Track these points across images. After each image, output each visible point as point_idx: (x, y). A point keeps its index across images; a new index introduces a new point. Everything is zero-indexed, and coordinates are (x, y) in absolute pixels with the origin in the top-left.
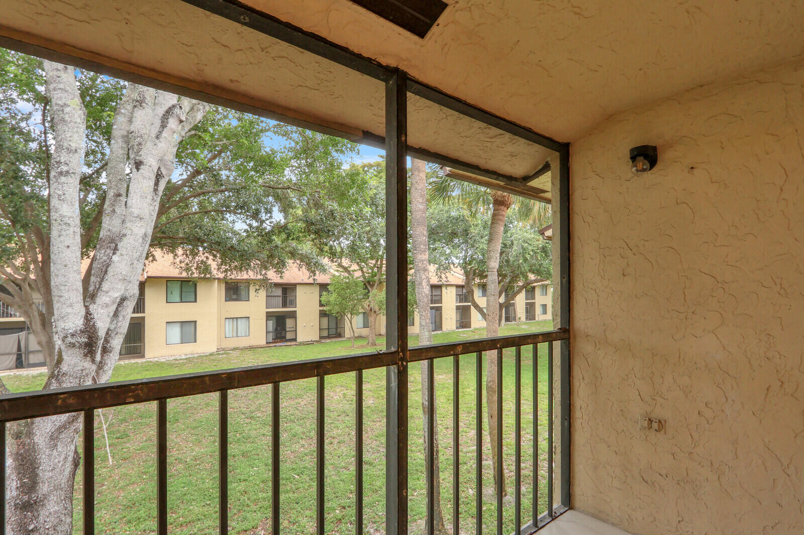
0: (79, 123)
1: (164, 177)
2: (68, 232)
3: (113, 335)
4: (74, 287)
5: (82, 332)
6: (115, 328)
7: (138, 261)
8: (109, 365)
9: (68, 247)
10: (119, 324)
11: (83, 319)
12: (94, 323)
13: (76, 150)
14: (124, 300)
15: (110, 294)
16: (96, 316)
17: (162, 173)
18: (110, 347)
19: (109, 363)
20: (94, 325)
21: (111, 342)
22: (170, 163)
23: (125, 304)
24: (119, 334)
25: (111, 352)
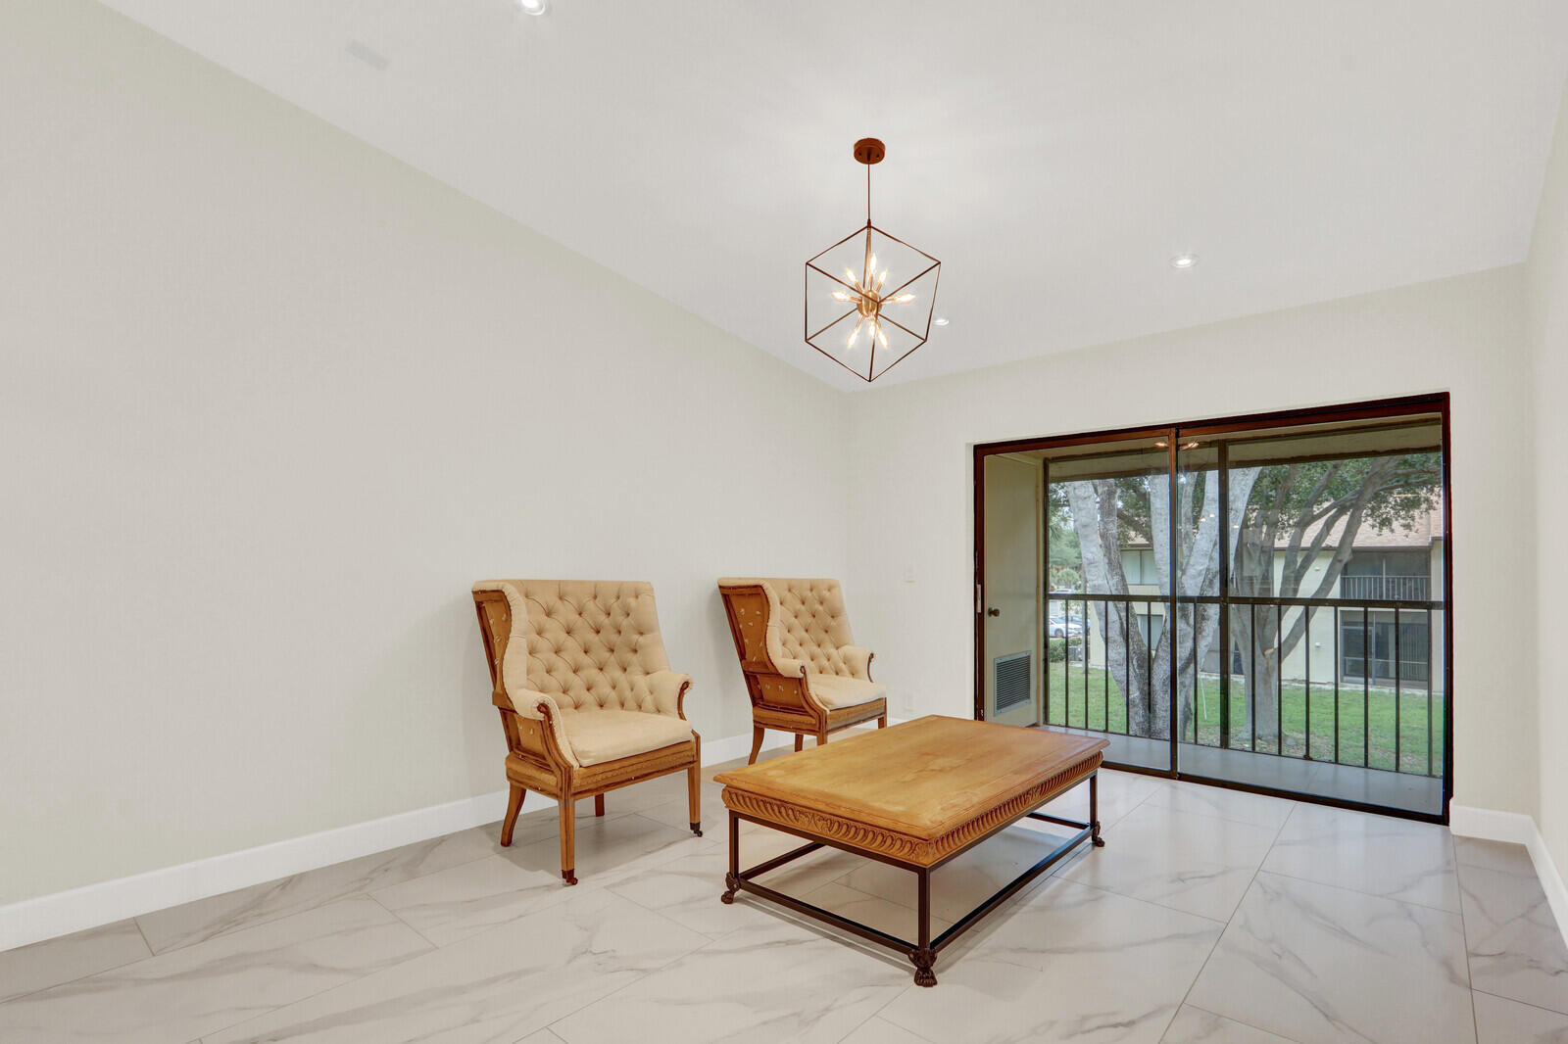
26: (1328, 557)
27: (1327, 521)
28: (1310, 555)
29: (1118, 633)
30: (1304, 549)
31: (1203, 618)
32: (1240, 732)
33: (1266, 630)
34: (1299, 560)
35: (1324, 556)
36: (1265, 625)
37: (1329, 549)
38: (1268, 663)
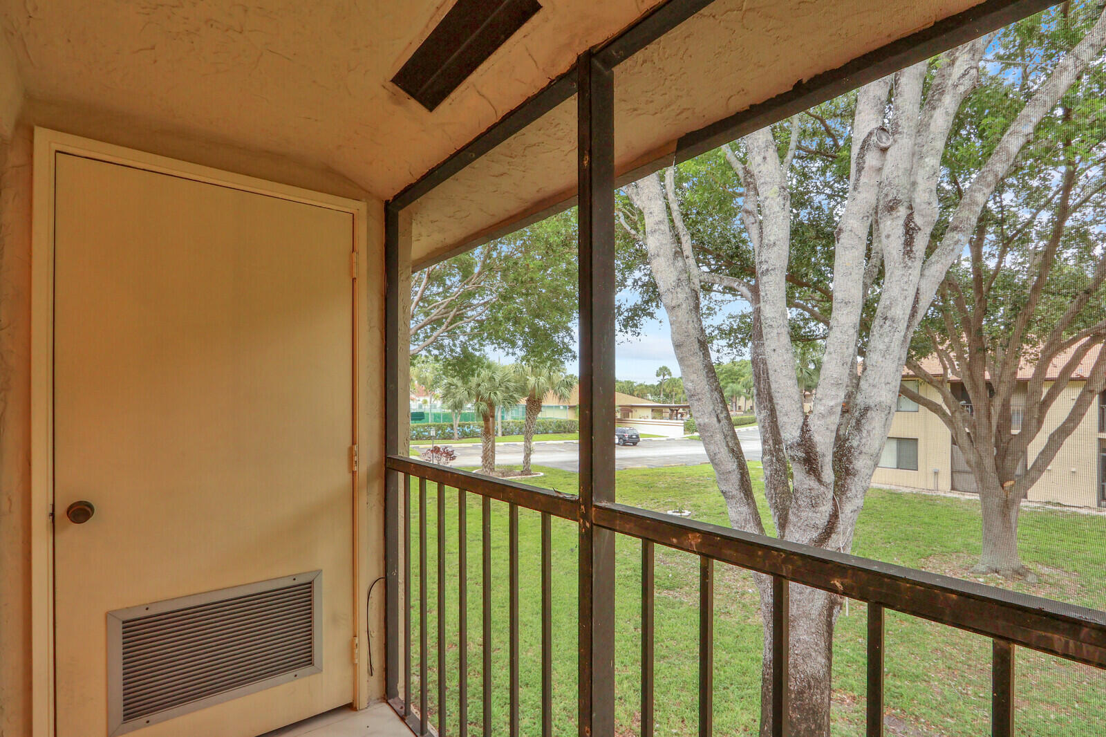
0: (778, 212)
1: (920, 229)
2: (772, 334)
3: (856, 454)
4: (787, 393)
5: (799, 445)
6: (858, 446)
7: (883, 357)
8: (854, 491)
9: (774, 350)
10: (864, 441)
11: (799, 431)
12: (810, 436)
13: (774, 243)
14: (868, 410)
15: (824, 401)
16: (812, 429)
17: (916, 225)
18: (853, 468)
19: (853, 488)
20: (810, 438)
21: (854, 462)
22: (924, 206)
23: (869, 414)
24: (863, 454)
25: (855, 475)
26: (1078, 386)
27: (1077, 350)
28: (1057, 386)
29: (737, 487)
30: (1051, 380)
31: (848, 472)
32: (977, 562)
33: (1006, 461)
34: (1045, 391)
35: (1074, 387)
36: (1005, 457)
37: (1081, 379)
38: (1007, 496)
